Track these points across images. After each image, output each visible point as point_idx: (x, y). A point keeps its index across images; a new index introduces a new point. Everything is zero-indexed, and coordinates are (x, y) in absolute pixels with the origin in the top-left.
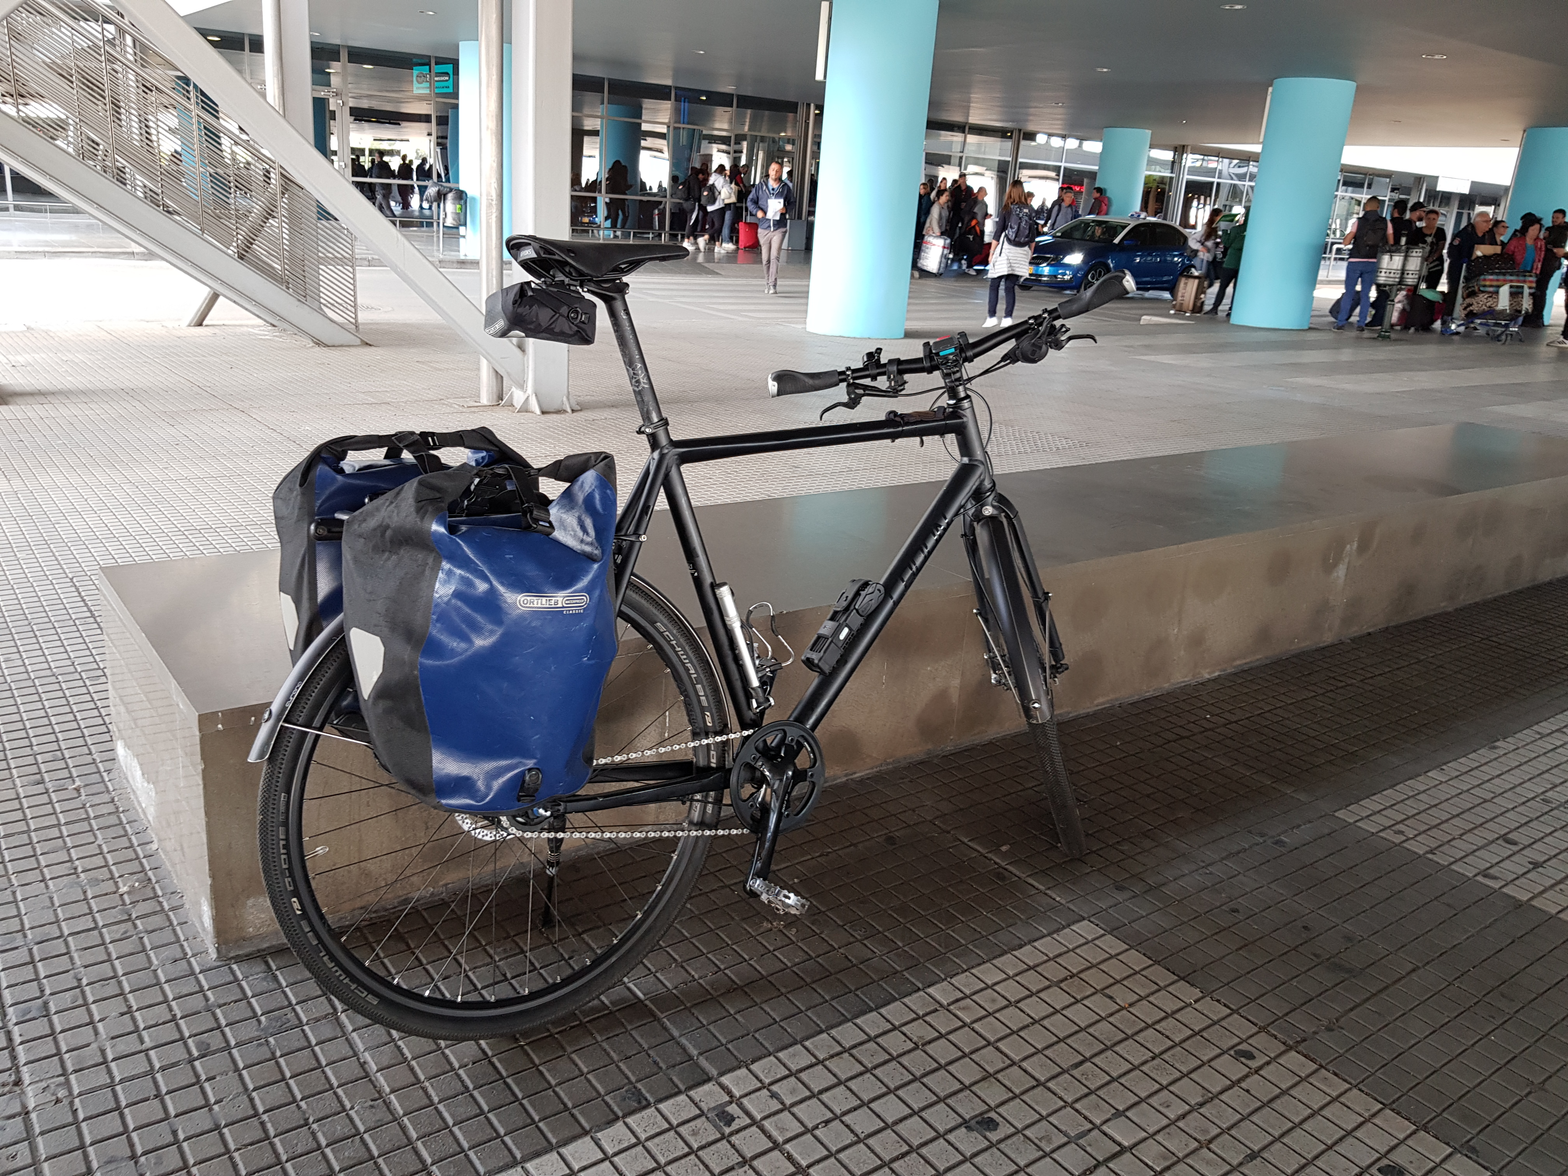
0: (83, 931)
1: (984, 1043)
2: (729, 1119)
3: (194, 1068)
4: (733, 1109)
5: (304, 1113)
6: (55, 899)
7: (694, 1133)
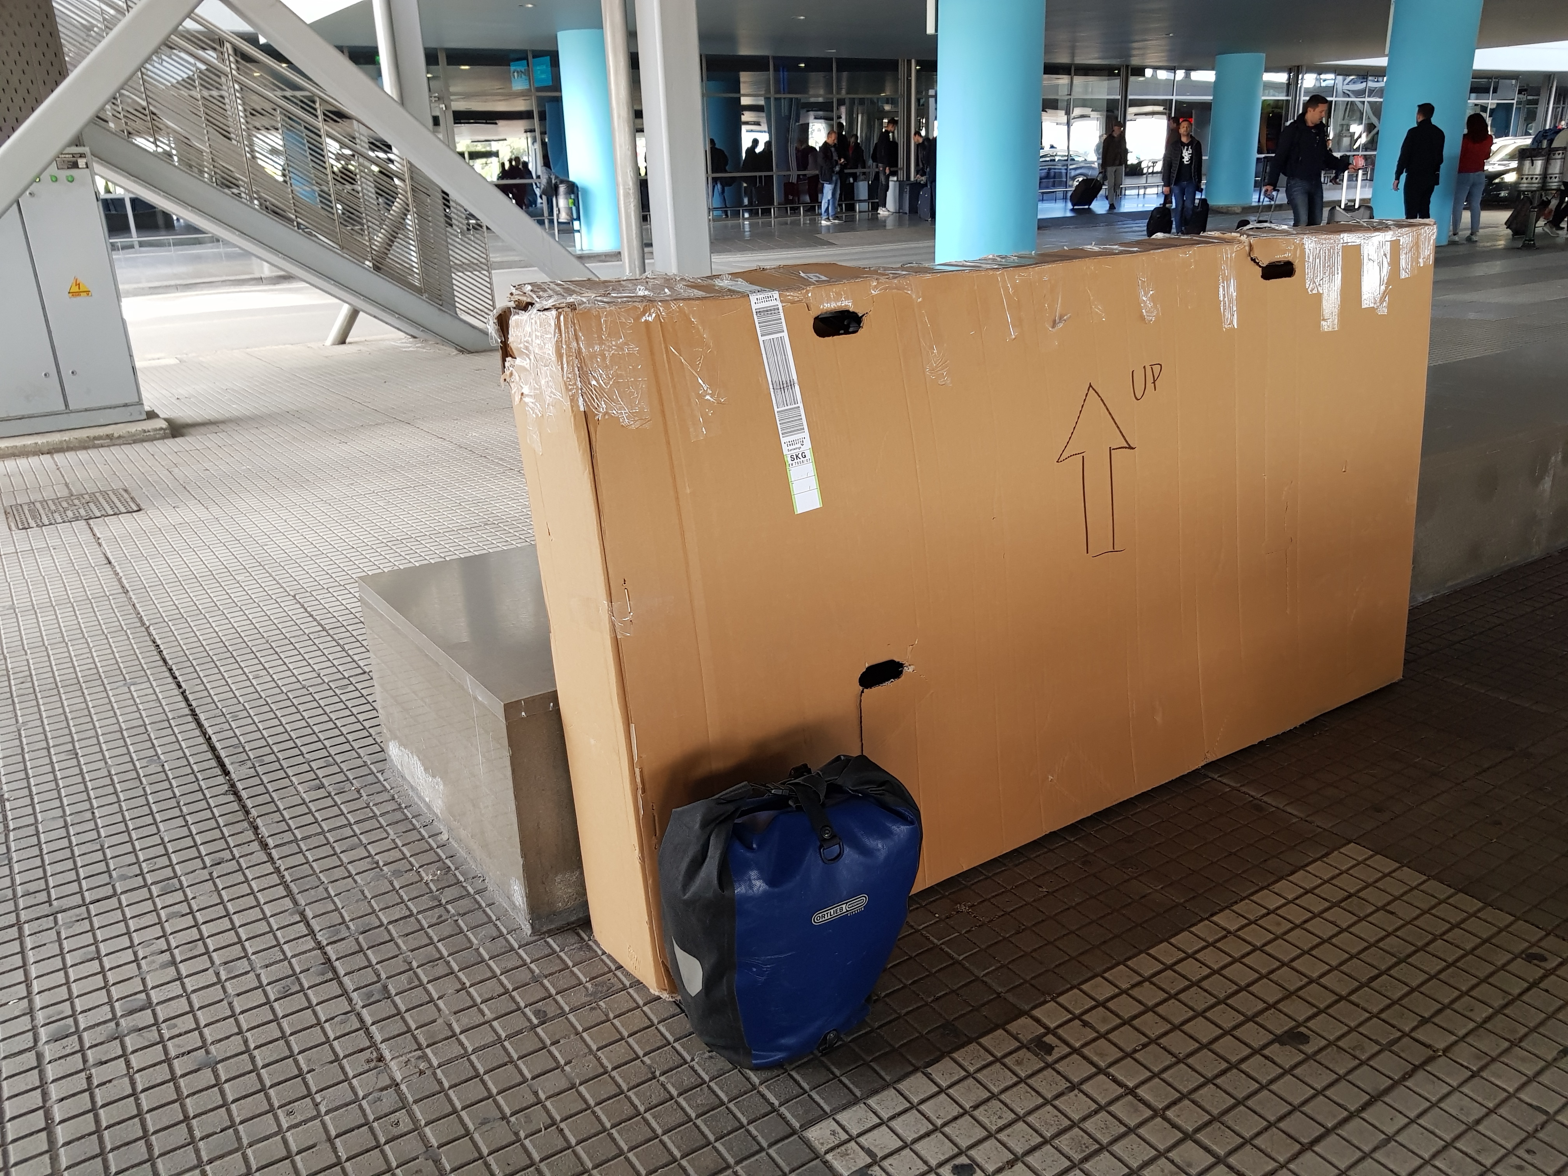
0: (401, 919)
1: (1278, 964)
2: (1049, 1049)
3: (537, 1034)
4: (1050, 1039)
5: (650, 1067)
6: (366, 892)
7: (1019, 1063)
